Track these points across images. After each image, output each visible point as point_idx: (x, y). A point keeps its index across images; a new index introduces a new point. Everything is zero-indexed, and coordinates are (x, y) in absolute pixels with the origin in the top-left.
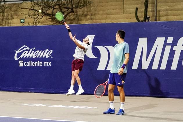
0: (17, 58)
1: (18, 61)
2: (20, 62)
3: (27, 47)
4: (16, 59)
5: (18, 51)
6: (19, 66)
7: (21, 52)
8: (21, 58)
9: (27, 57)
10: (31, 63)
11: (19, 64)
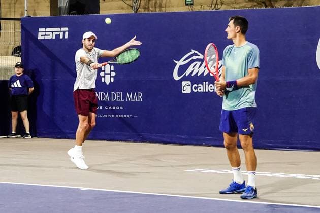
0: (179, 75)
1: (180, 81)
2: (184, 83)
3: (199, 54)
4: (176, 77)
5: (181, 63)
6: (183, 92)
7: (186, 64)
8: (187, 75)
9: (199, 74)
10: (207, 85)
11: (183, 87)
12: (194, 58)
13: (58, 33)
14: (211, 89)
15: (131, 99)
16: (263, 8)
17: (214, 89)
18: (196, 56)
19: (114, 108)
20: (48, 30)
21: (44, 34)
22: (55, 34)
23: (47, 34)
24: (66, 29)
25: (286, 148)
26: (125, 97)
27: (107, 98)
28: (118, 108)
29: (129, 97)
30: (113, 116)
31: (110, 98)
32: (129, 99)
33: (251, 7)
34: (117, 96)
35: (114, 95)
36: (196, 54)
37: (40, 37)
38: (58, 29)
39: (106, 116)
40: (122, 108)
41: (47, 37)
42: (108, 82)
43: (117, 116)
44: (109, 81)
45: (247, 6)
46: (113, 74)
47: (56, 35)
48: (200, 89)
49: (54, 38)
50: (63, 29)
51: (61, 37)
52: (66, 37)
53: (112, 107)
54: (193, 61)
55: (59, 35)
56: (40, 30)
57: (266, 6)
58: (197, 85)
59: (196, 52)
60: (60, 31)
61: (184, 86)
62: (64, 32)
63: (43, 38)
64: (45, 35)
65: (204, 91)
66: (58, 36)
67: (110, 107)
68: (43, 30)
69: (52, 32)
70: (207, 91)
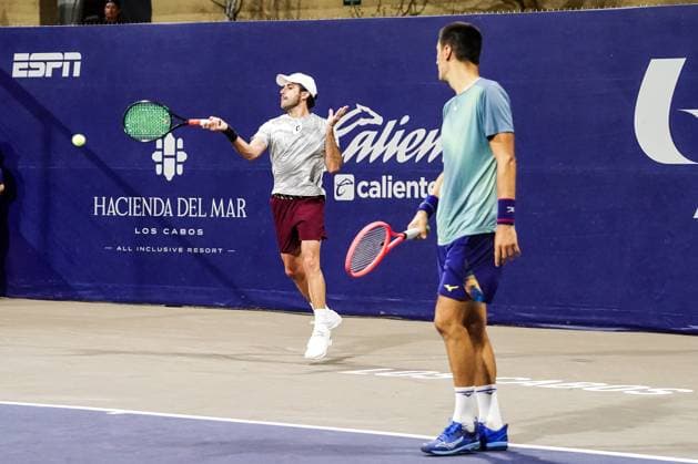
2: (339, 179)
6: (337, 198)
7: (344, 137)
8: (346, 161)
9: (372, 159)
10: (390, 183)
11: (336, 187)
12: (362, 122)
13: (58, 65)
14: (400, 193)
15: (220, 214)
16: (517, 11)
17: (405, 193)
18: (365, 117)
19: (183, 232)
20: (35, 56)
21: (25, 65)
22: (51, 66)
23: (33, 65)
24: (78, 56)
25: (566, 324)
26: (206, 208)
27: (167, 210)
28: (192, 232)
29: (217, 209)
30: (180, 250)
31: (175, 212)
32: (217, 214)
33: (489, 10)
34: (190, 207)
35: (183, 203)
36: (365, 115)
37: (16, 73)
38: (58, 56)
39: (166, 250)
40: (200, 232)
41: (32, 74)
42: (169, 176)
43: (190, 250)
44: (173, 174)
45: (480, 7)
46: (182, 157)
47: (54, 69)
48: (375, 192)
49: (49, 74)
50: (69, 56)
51: (65, 73)
52: (77, 73)
53: (178, 231)
54: (359, 129)
55: (61, 69)
56: (17, 57)
57: (523, 8)
58: (369, 182)
59: (367, 109)
60: (64, 61)
61: (339, 186)
62: (72, 62)
63: (23, 74)
64: (29, 69)
65: (384, 196)
66: (57, 71)
67: (175, 231)
68: (25, 56)
69: (45, 62)
70: (390, 196)
